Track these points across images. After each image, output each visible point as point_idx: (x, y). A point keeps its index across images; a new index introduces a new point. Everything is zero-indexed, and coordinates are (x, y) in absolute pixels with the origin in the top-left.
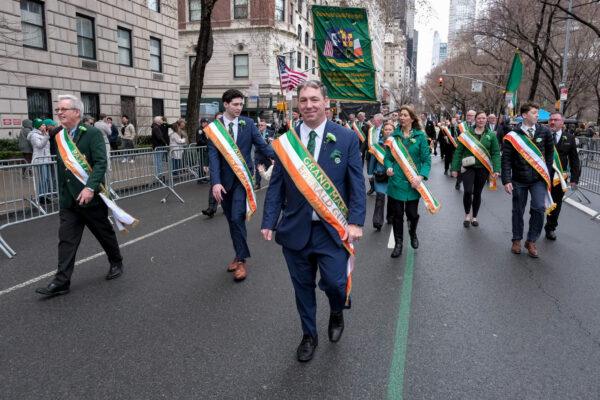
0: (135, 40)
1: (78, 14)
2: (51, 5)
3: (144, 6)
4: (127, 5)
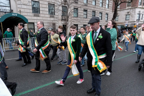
0: (103, 15)
1: (93, 11)
2: (88, 10)
3: (105, 8)
4: (102, 8)
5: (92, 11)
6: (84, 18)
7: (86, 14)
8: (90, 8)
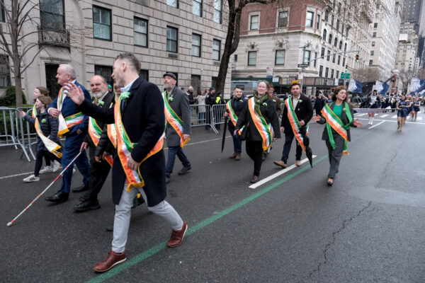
0: (203, 41)
1: (168, 26)
2: (152, 21)
3: (211, 20)
4: (200, 20)
5: (166, 27)
6: (135, 45)
7: (145, 33)
8: (158, 15)
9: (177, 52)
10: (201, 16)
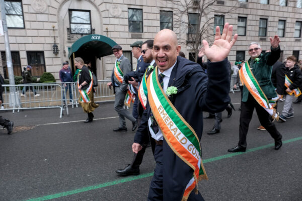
2: (249, 17)
3: (295, 7)
4: (285, 9)
5: (259, 19)
7: (244, 26)
8: (254, 12)
9: (266, 36)
10: (286, 5)
